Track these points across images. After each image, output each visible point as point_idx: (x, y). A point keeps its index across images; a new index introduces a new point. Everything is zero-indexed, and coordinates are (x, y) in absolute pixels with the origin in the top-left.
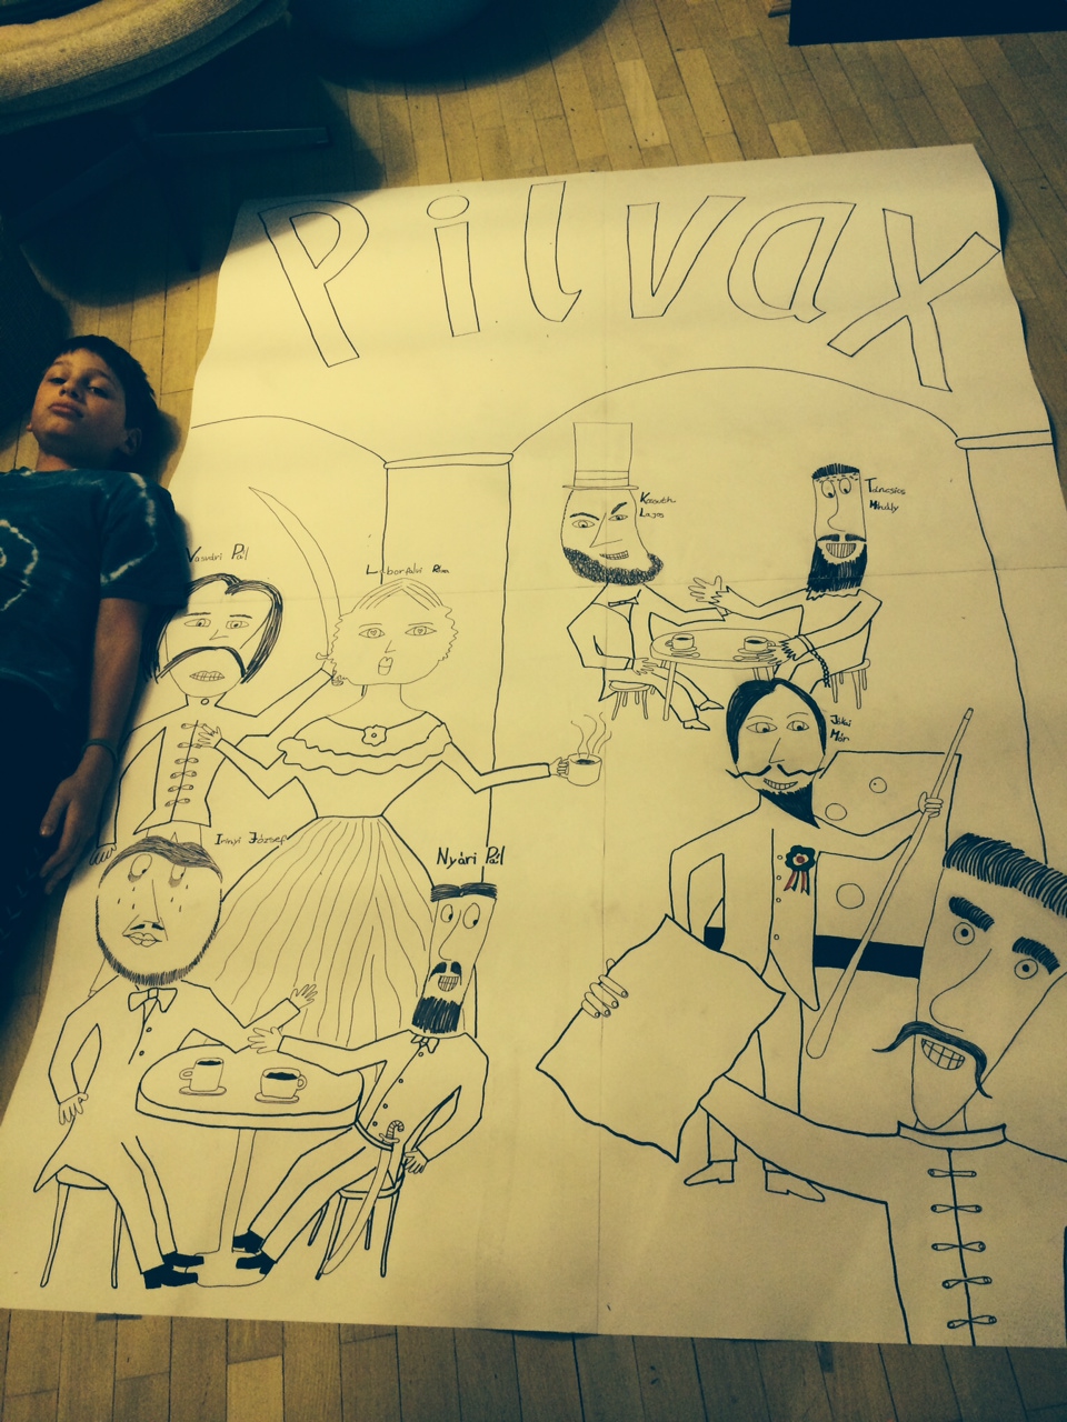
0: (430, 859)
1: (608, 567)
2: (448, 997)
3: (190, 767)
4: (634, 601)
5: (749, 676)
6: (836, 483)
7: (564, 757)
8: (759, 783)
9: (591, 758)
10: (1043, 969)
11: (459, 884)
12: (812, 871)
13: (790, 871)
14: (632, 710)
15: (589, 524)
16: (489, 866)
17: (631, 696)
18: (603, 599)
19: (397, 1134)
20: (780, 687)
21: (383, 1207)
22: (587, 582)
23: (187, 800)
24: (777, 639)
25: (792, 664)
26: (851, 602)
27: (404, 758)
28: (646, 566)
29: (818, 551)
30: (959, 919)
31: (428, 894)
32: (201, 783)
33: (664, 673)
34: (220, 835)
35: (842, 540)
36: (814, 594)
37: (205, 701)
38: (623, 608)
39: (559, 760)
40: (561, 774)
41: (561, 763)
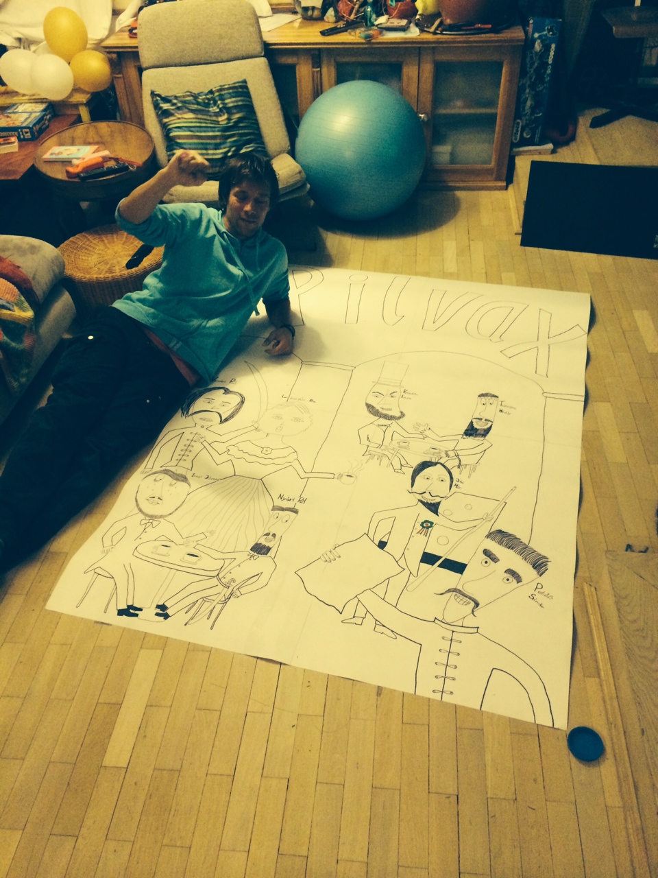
0: (275, 497)
1: (382, 412)
2: (267, 544)
3: (190, 448)
4: (389, 426)
5: (427, 459)
6: (487, 400)
7: (342, 473)
8: (420, 497)
9: (352, 475)
10: (515, 581)
11: (284, 507)
12: (430, 529)
13: (421, 527)
14: (375, 461)
15: (379, 396)
16: (298, 504)
18: (376, 423)
19: (232, 583)
20: (438, 465)
21: (219, 607)
22: (372, 416)
23: (185, 460)
24: (444, 449)
25: (447, 458)
26: (480, 442)
27: (277, 461)
28: (398, 414)
29: (472, 423)
30: (486, 557)
31: (271, 507)
32: (192, 455)
33: (393, 452)
35: (483, 420)
36: (465, 437)
37: (203, 427)
38: (384, 428)
39: (339, 473)
40: (338, 479)
41: (340, 475)
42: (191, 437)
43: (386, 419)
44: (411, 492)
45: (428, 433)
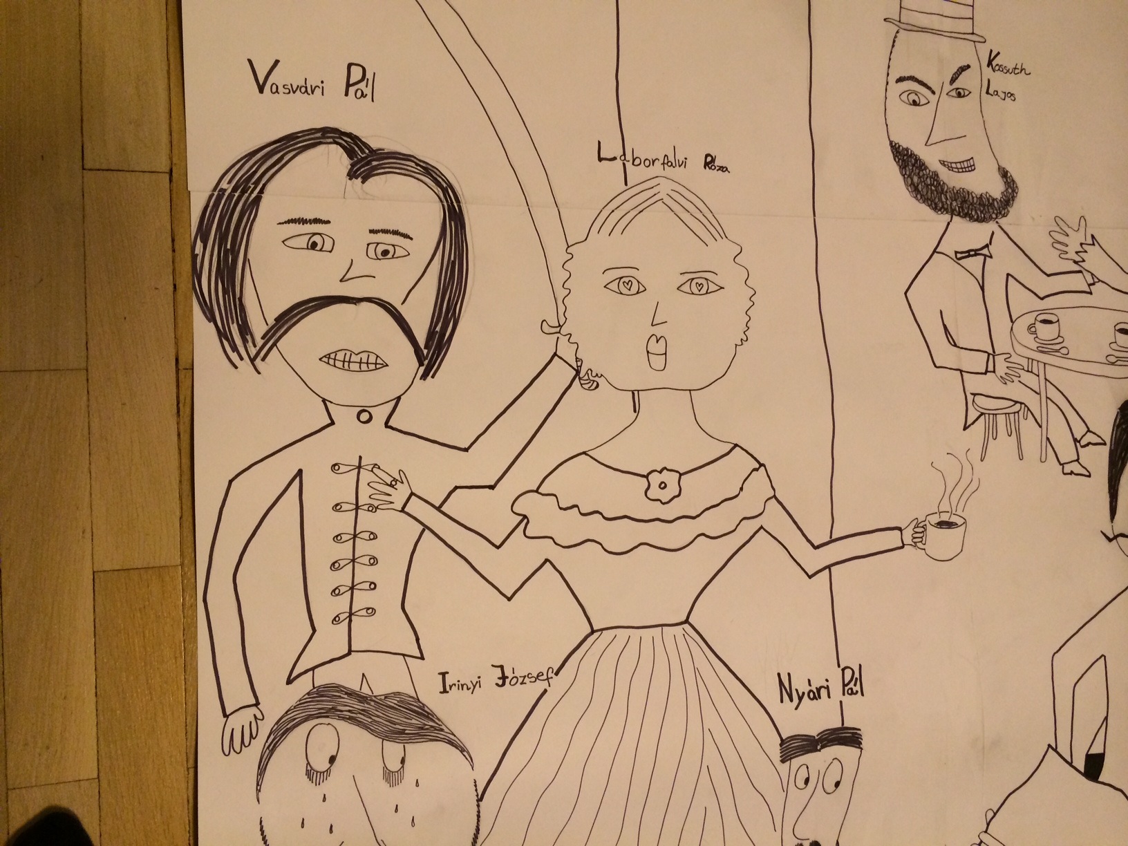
0: (770, 694)
1: (951, 185)
3: (363, 547)
4: (985, 251)
7: (922, 518)
9: (954, 519)
11: (814, 731)
14: (1004, 445)
15: (923, 101)
16: (847, 699)
17: (1001, 419)
18: (948, 247)
22: (925, 210)
23: (371, 611)
28: (996, 189)
31: (776, 752)
32: (389, 576)
34: (444, 674)
37: (364, 415)
38: (974, 263)
39: (914, 523)
40: (918, 544)
41: (918, 527)
42: (343, 488)
43: (972, 219)
44: (1111, 536)
45: (1095, 261)
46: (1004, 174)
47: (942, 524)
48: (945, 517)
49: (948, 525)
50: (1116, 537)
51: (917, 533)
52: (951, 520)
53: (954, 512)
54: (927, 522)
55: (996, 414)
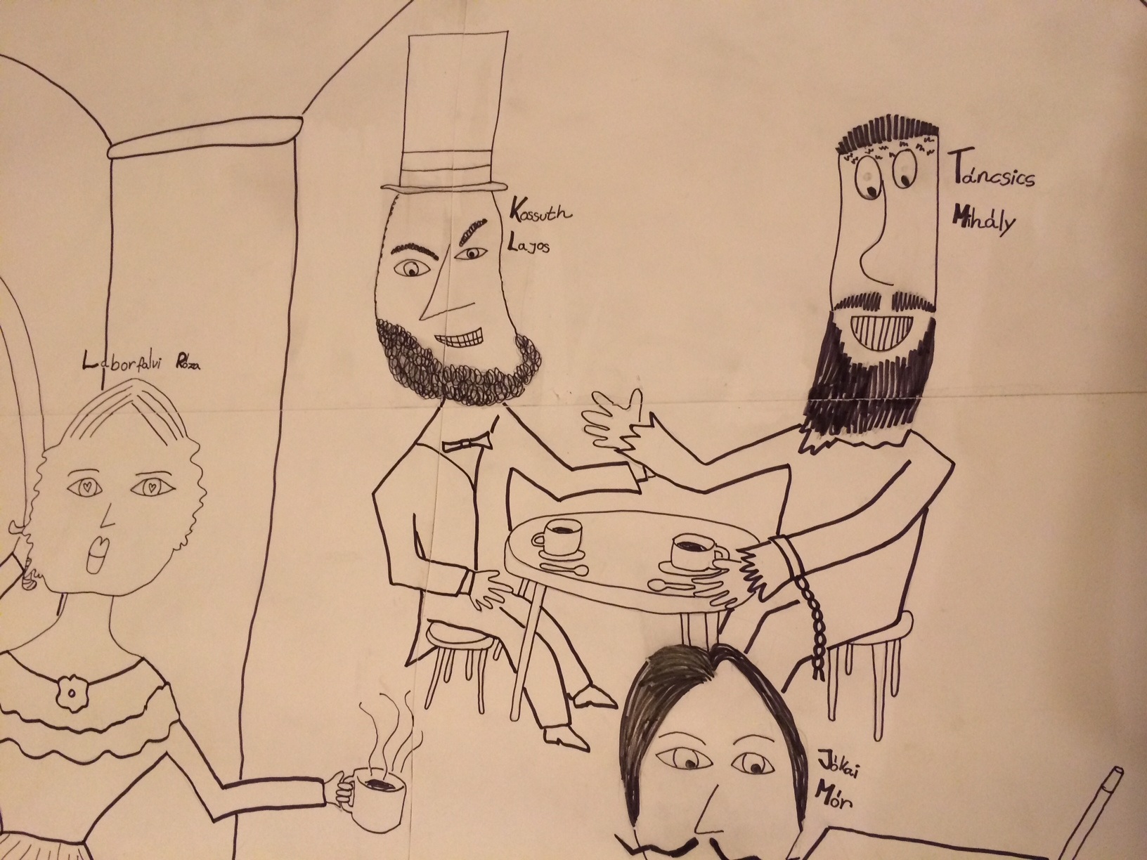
1: (447, 363)
4: (484, 441)
5: (671, 634)
6: (886, 164)
7: (348, 772)
9: (390, 780)
14: (459, 690)
15: (423, 269)
17: (460, 657)
18: (433, 436)
20: (726, 669)
24: (733, 541)
26: (889, 461)
28: (509, 362)
29: (833, 333)
35: (886, 308)
36: (815, 439)
39: (340, 776)
40: (343, 804)
41: (343, 783)
43: (470, 402)
44: (634, 846)
45: (650, 447)
46: (523, 344)
47: (373, 784)
48: (378, 776)
49: (384, 787)
50: (642, 849)
51: (342, 789)
52: (386, 781)
53: (389, 770)
54: (355, 778)
55: (455, 650)
